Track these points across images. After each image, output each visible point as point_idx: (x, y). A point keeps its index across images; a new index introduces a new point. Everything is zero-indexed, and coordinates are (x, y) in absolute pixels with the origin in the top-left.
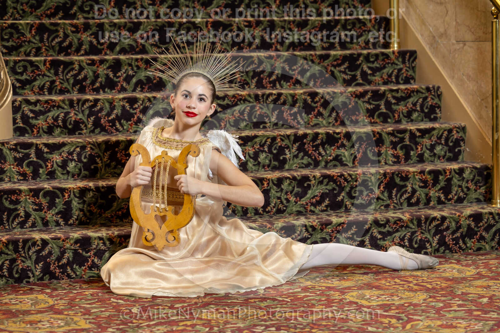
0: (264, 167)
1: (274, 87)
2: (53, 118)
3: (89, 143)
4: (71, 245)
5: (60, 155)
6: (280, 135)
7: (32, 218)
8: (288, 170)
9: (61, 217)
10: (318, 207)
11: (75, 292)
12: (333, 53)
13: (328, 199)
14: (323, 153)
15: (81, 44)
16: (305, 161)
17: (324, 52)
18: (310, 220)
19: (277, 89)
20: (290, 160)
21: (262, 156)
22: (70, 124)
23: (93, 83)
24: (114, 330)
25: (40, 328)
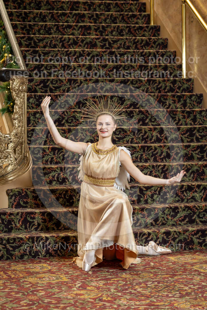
1: (162, 161)
2: (52, 176)
3: (70, 189)
4: (60, 240)
5: (55, 195)
7: (41, 226)
9: (55, 226)
10: (182, 222)
11: (62, 263)
12: (192, 144)
13: (187, 218)
14: (186, 195)
16: (177, 199)
17: (188, 144)
18: (178, 229)
19: (164, 162)
21: (155, 196)
22: (61, 179)
23: (72, 159)
24: (80, 282)
25: (44, 281)
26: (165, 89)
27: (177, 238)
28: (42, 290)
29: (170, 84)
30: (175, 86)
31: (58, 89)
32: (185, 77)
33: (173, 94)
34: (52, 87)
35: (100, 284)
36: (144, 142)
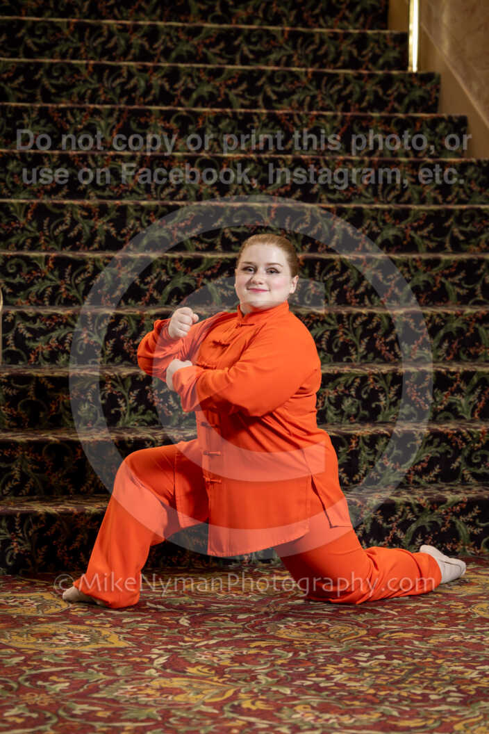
0: (349, 417)
1: (361, 303)
2: (57, 339)
3: (110, 378)
4: (87, 523)
6: (373, 374)
7: (31, 481)
8: (382, 423)
9: (70, 482)
10: (424, 477)
12: (444, 257)
13: (438, 466)
15: (94, 234)
17: (431, 256)
18: (416, 496)
19: (365, 306)
20: (385, 408)
21: (347, 403)
24: (161, 652)
25: (57, 646)
26: (360, 100)
27: (413, 522)
28: (58, 674)
29: (374, 88)
30: (390, 92)
31: (65, 93)
32: (415, 69)
33: (384, 114)
34: (48, 86)
35: (222, 657)
36: (308, 246)
